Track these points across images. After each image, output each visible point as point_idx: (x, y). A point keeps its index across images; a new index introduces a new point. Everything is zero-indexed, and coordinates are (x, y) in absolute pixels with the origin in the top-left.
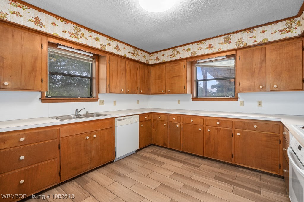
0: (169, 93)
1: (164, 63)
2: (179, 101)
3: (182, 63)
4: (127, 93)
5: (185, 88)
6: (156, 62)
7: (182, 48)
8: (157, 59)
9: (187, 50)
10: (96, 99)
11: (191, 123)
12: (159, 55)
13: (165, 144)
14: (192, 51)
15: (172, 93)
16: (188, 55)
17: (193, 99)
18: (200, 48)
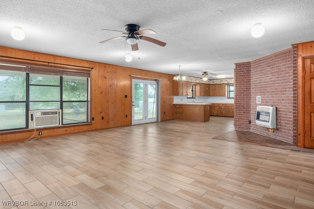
0: (218, 96)
1: (216, 84)
2: (222, 99)
3: (224, 85)
4: (204, 96)
5: (225, 94)
6: (213, 83)
7: (224, 80)
8: (213, 82)
9: (226, 81)
10: (195, 98)
11: (227, 106)
12: (214, 81)
13: (217, 115)
14: (228, 81)
15: (220, 96)
16: (226, 82)
17: (228, 98)
18: (231, 81)
